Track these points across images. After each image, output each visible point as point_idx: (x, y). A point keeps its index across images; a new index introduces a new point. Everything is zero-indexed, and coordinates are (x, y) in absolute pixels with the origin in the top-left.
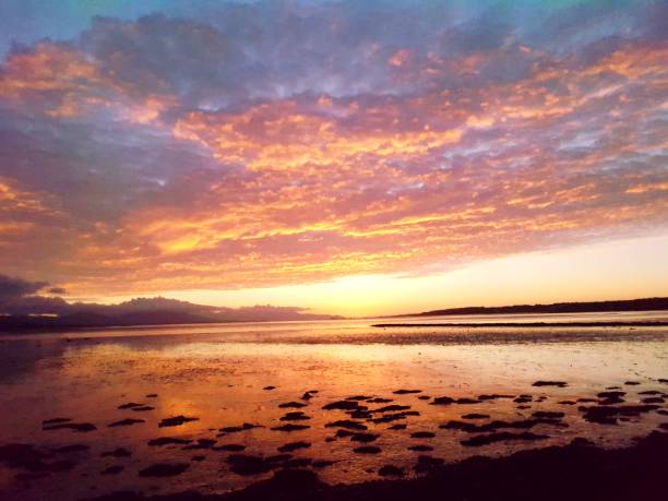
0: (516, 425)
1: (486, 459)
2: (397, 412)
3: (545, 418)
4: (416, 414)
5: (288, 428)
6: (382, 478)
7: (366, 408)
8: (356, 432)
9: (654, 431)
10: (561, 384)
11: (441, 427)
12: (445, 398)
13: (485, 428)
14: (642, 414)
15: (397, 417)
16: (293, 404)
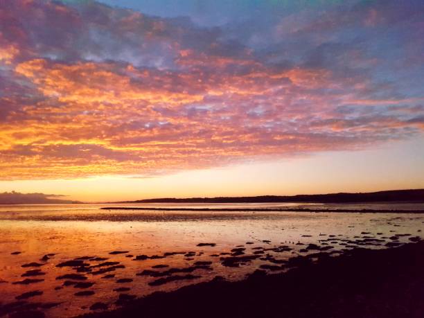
0: (184, 270)
1: (163, 293)
2: (110, 266)
3: (201, 265)
4: (122, 267)
5: (26, 282)
6: (92, 311)
7: (88, 265)
8: (78, 281)
9: (257, 270)
10: (213, 245)
11: (137, 275)
12: (143, 256)
13: (166, 273)
14: (252, 261)
15: (109, 270)
16: (34, 264)
